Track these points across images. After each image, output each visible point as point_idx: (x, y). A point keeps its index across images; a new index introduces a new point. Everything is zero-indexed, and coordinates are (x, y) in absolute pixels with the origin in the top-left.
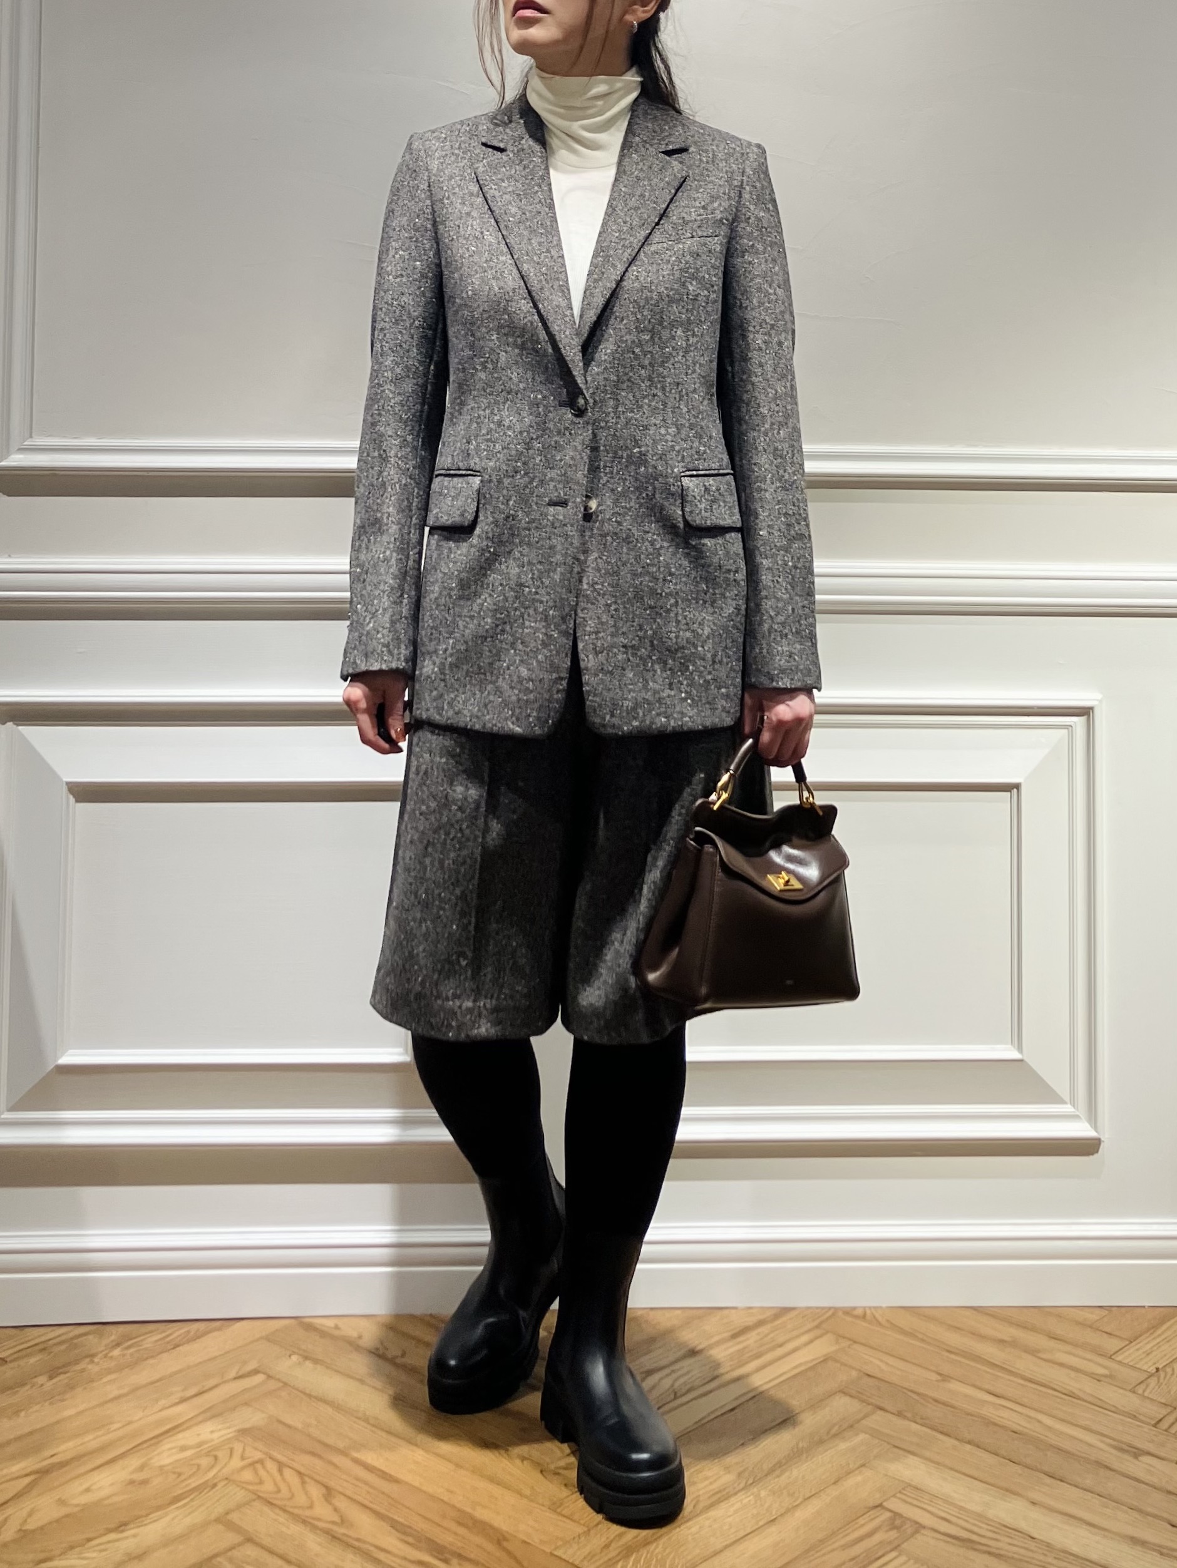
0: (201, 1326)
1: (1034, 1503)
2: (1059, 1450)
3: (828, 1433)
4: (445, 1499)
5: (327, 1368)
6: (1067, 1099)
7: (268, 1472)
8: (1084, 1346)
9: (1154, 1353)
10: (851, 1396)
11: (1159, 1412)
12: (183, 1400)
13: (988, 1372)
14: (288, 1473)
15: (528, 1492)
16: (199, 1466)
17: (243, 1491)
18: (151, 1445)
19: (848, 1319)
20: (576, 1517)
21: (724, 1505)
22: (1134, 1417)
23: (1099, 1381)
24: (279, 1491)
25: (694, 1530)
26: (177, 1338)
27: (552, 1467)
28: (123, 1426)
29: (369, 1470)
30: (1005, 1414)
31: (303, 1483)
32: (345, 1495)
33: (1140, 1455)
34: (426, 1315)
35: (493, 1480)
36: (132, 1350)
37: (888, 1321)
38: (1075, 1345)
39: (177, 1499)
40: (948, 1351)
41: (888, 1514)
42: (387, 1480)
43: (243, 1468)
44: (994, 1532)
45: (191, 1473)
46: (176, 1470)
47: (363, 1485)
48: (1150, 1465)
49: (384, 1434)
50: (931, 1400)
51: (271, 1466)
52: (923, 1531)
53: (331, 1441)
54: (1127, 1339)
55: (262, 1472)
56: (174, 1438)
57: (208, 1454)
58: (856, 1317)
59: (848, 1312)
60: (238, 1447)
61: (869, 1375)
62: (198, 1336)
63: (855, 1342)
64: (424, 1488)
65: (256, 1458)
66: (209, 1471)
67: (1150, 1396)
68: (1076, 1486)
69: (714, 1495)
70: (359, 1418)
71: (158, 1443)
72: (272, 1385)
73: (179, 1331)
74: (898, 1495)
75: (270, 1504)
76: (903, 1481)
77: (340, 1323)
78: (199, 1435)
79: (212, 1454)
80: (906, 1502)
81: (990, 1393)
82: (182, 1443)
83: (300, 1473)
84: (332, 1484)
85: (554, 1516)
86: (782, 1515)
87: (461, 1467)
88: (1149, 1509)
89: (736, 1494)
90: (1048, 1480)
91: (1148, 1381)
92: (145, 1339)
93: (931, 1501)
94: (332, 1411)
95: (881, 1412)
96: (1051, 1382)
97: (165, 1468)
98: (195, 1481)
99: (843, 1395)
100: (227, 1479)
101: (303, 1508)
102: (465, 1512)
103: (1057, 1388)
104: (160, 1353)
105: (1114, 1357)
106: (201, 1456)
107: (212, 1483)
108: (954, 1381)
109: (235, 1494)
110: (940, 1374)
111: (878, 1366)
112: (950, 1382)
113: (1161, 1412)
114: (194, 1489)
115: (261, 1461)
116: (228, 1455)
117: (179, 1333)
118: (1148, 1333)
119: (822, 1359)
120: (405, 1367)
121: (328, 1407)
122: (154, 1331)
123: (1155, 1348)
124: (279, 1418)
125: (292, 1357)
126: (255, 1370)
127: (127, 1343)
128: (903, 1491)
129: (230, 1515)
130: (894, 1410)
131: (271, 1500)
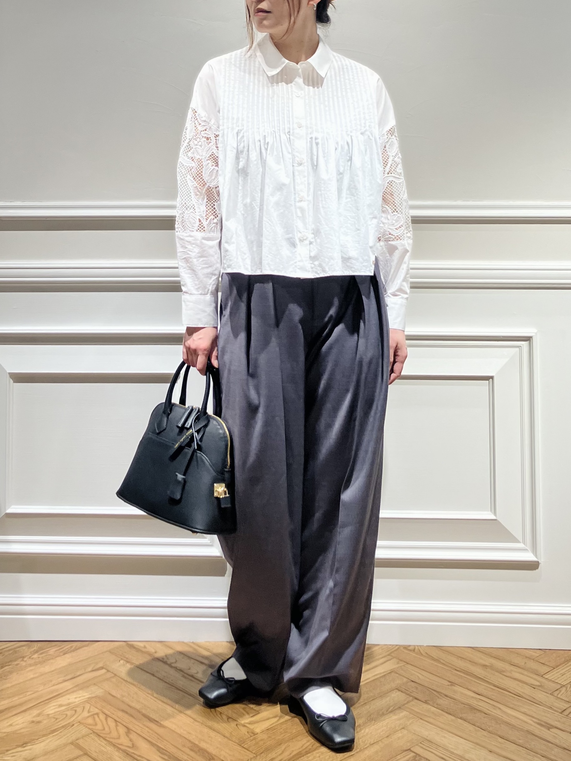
0: (79, 644)
2: (508, 724)
3: (387, 711)
4: (187, 737)
7: (100, 720)
8: (528, 670)
10: (402, 692)
12: (64, 681)
13: (475, 681)
14: (109, 719)
15: (227, 735)
16: (67, 715)
17: (87, 728)
18: (45, 704)
19: (406, 651)
20: (250, 750)
22: (551, 708)
23: (534, 688)
24: (104, 729)
25: (309, 758)
26: (66, 649)
27: (243, 722)
28: (32, 694)
30: (481, 704)
31: (117, 726)
32: (136, 733)
33: (551, 729)
34: (190, 642)
35: (211, 729)
36: (44, 655)
37: (426, 653)
38: (523, 669)
39: (54, 731)
40: (456, 670)
41: (413, 754)
42: (158, 726)
43: (88, 717)
45: (63, 718)
46: (55, 717)
47: (147, 729)
48: (556, 734)
49: (160, 703)
50: (443, 695)
51: (102, 717)
53: (133, 705)
54: (552, 667)
55: (97, 719)
56: (57, 700)
57: (72, 709)
58: (410, 650)
59: (406, 647)
60: (87, 706)
61: (413, 681)
62: (76, 649)
63: (407, 663)
64: (176, 731)
65: (95, 712)
66: (71, 718)
67: (561, 697)
68: (515, 744)
71: (49, 702)
72: (109, 675)
74: (420, 744)
75: (99, 736)
77: (147, 645)
78: (69, 699)
79: (74, 709)
80: (423, 748)
81: (474, 692)
82: (59, 703)
83: (116, 721)
84: (130, 726)
85: (240, 748)
90: (500, 740)
91: (559, 690)
92: (50, 650)
93: (436, 748)
94: (136, 689)
95: (416, 701)
96: (508, 688)
97: (50, 716)
98: (63, 723)
99: (397, 691)
100: (79, 722)
101: (114, 738)
102: (195, 744)
103: (511, 691)
104: (56, 657)
105: (543, 676)
106: (68, 710)
107: (71, 724)
108: (457, 686)
109: (82, 730)
110: (450, 682)
111: (418, 676)
112: (454, 686)
113: (565, 706)
114: (63, 727)
115: (97, 714)
116: (82, 710)
117: (67, 647)
118: (564, 665)
119: (389, 672)
120: (176, 668)
121: (134, 687)
122: (55, 646)
123: (565, 673)
124: (110, 692)
125: (121, 661)
126: (101, 667)
127: (41, 652)
128: (422, 743)
129: (78, 741)
130: (423, 700)
131: (99, 734)
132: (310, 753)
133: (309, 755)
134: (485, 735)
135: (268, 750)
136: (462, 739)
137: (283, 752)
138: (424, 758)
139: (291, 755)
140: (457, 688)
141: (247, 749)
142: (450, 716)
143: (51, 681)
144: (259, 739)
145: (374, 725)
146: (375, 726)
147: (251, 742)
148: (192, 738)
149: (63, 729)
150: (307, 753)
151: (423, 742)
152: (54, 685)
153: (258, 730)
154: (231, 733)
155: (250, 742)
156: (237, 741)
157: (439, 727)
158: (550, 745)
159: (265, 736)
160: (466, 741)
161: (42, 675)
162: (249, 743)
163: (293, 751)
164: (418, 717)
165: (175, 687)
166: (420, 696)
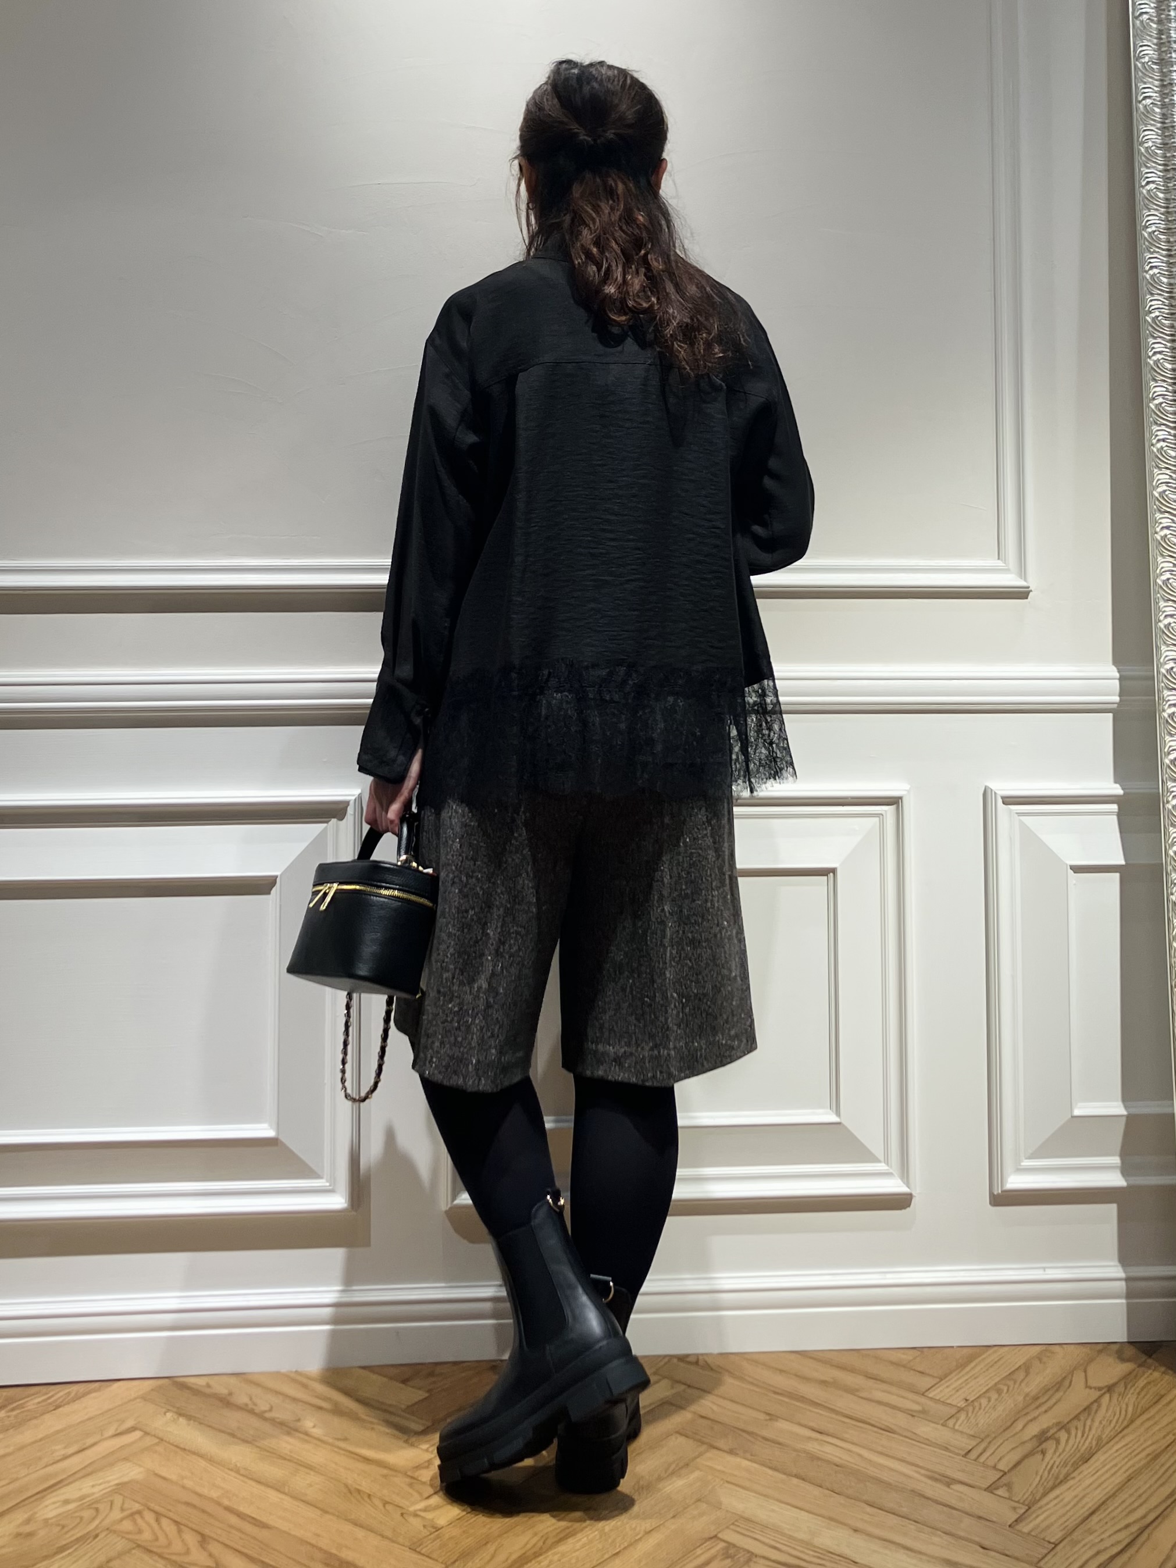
0: (81, 1388)
1: (856, 1531)
2: (879, 1481)
3: (666, 1472)
4: (313, 1542)
5: (201, 1423)
6: (882, 1159)
7: (148, 1524)
8: (899, 1384)
9: (963, 1390)
10: (687, 1436)
11: (967, 1443)
12: (65, 1457)
13: (810, 1411)
14: (165, 1522)
15: (389, 1533)
16: (81, 1518)
17: (124, 1540)
18: (36, 1500)
19: (682, 1364)
20: (434, 1556)
21: (571, 1541)
22: (946, 1449)
23: (913, 1416)
24: (157, 1539)
25: (542, 1564)
26: (59, 1398)
27: (412, 1509)
28: (9, 1484)
29: (242, 1518)
30: (828, 1449)
31: (180, 1531)
32: (219, 1541)
33: (951, 1484)
34: (291, 1372)
35: (356, 1524)
36: (18, 1411)
37: (719, 1366)
38: (891, 1383)
39: (62, 1549)
40: (775, 1393)
41: (722, 1545)
42: (258, 1526)
43: (122, 1520)
44: (819, 1558)
45: (73, 1525)
46: (61, 1523)
47: (237, 1533)
48: (962, 1493)
49: (253, 1484)
50: (759, 1438)
51: (149, 1517)
52: (755, 1559)
53: (205, 1491)
54: (936, 1377)
55: (139, 1520)
56: (59, 1492)
57: (89, 1507)
58: (690, 1363)
59: (682, 1358)
60: (118, 1500)
61: (702, 1417)
62: (78, 1397)
63: (689, 1386)
64: (293, 1533)
65: (134, 1510)
66: (90, 1522)
67: (961, 1429)
68: (894, 1514)
69: (561, 1531)
70: (231, 1470)
71: (43, 1497)
72: (149, 1441)
73: (63, 1391)
74: (732, 1527)
75: (150, 1551)
76: (735, 1514)
77: (212, 1381)
78: (81, 1489)
79: (93, 1505)
80: (738, 1532)
81: (813, 1430)
82: (63, 1498)
83: (176, 1523)
84: (207, 1532)
85: (415, 1556)
86: (625, 1548)
87: (326, 1512)
88: (962, 1534)
89: (582, 1530)
90: (869, 1509)
91: (958, 1415)
92: (32, 1399)
93: (762, 1532)
94: (204, 1463)
95: (715, 1451)
96: (870, 1419)
97: (50, 1521)
98: (78, 1532)
99: (678, 1435)
100: (108, 1529)
101: (179, 1554)
102: (331, 1554)
103: (877, 1424)
104: (43, 1414)
105: (926, 1394)
106: (83, 1509)
107: (94, 1534)
108: (780, 1420)
109: (116, 1543)
110: (769, 1414)
111: (710, 1408)
112: (777, 1421)
113: (970, 1443)
114: (77, 1540)
115: (139, 1512)
116: (109, 1507)
117: (61, 1394)
118: (957, 1371)
119: (659, 1403)
120: (273, 1421)
121: (200, 1460)
122: (37, 1393)
123: (964, 1385)
124: (156, 1472)
125: (168, 1414)
126: (132, 1427)
127: (15, 1405)
128: (736, 1523)
129: (111, 1564)
130: (726, 1448)
131: (149, 1548)
132: (541, 1555)
133: (541, 1558)
134: (843, 1502)
135: (466, 1555)
136: (803, 1513)
137: (493, 1557)
138: (742, 1548)
139: (509, 1561)
140: (782, 1425)
141: (428, 1557)
142: (776, 1474)
143: (40, 1458)
144: (447, 1536)
145: (646, 1498)
146: (649, 1500)
147: (433, 1544)
148: (324, 1543)
149: (81, 1543)
150: (537, 1555)
151: (736, 1521)
152: (46, 1466)
153: (442, 1521)
154: (394, 1531)
155: (431, 1543)
156: (407, 1544)
157: (761, 1495)
158: (954, 1512)
159: (455, 1532)
160: (811, 1515)
161: (22, 1448)
162: (430, 1546)
163: (511, 1554)
164: (722, 1479)
165: (279, 1455)
166: (721, 1443)
